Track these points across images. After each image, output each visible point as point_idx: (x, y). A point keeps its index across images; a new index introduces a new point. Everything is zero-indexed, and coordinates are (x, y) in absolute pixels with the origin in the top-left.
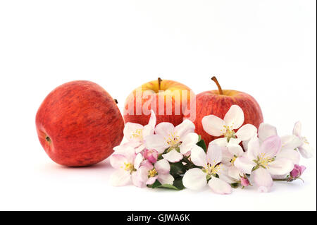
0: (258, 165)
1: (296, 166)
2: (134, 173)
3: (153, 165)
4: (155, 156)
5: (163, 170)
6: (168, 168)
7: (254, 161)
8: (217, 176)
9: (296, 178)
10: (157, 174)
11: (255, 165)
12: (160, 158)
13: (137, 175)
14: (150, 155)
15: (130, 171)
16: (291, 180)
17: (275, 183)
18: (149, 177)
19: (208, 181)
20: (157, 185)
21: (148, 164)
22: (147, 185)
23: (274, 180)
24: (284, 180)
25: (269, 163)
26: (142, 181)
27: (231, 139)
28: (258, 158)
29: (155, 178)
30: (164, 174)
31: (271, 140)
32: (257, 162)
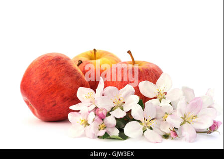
0: (185, 121)
1: (214, 122)
2: (88, 127)
3: (103, 120)
4: (105, 113)
5: (110, 124)
6: (114, 122)
7: (182, 117)
8: (151, 129)
9: (214, 131)
10: (106, 128)
11: (183, 121)
12: (109, 114)
13: (90, 129)
14: (100, 112)
15: (84, 125)
16: (210, 133)
17: (198, 134)
18: (99, 130)
19: (144, 132)
20: (106, 136)
21: (99, 120)
22: (98, 137)
23: (197, 132)
24: (205, 132)
25: (193, 120)
26: (94, 133)
27: (163, 100)
28: (185, 115)
29: (105, 131)
30: (112, 128)
31: (195, 101)
32: (183, 118)
